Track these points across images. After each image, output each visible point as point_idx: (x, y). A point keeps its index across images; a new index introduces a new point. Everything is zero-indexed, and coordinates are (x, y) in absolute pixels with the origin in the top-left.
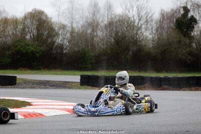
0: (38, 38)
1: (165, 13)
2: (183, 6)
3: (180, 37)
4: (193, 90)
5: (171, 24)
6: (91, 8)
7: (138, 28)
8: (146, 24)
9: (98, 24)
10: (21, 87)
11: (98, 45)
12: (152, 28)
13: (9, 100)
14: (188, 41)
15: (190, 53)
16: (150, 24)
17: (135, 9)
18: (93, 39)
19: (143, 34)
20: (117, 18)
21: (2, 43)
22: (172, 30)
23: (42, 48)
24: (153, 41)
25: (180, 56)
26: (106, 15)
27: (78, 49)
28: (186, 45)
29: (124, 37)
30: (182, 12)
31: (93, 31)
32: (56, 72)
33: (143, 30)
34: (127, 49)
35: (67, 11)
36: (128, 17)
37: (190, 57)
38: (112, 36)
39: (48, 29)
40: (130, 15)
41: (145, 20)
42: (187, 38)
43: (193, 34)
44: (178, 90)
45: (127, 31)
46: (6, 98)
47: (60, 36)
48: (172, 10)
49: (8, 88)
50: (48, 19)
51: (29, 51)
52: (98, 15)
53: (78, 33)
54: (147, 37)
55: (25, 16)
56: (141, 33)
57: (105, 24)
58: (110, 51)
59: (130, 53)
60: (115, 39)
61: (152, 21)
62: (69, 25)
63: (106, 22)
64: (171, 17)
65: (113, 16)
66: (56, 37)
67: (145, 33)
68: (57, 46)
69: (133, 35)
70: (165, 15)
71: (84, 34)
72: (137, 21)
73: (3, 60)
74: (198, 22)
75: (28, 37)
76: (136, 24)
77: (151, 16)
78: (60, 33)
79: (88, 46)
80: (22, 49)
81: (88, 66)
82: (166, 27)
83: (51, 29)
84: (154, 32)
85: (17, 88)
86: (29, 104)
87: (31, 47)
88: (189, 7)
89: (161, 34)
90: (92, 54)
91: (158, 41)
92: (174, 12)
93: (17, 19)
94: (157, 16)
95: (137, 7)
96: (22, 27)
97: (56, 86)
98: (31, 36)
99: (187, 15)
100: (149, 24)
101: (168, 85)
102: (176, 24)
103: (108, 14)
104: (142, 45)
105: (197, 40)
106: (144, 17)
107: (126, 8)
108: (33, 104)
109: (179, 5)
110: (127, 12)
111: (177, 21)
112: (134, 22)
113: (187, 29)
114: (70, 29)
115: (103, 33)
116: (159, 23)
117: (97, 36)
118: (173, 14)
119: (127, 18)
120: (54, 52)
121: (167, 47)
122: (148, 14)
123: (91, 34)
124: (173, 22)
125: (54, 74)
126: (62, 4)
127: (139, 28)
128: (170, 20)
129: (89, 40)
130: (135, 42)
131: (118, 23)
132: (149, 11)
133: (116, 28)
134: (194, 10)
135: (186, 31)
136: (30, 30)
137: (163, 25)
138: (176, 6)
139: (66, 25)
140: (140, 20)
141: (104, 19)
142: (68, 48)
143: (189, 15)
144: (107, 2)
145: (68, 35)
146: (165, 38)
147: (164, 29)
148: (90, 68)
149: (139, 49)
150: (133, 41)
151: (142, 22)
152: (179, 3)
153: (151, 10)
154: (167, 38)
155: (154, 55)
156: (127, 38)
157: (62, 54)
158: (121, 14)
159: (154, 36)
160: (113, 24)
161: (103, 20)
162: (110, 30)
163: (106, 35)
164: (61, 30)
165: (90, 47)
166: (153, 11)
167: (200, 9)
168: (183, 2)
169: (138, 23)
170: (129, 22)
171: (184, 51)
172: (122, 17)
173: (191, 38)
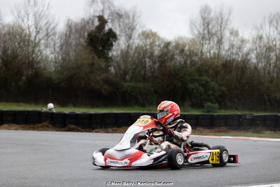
1: (73, 24)
2: (98, 14)
3: (93, 58)
4: (109, 132)
5: (81, 39)
7: (35, 44)
8: (46, 38)
12: (55, 45)
14: (105, 63)
15: (107, 81)
16: (52, 39)
17: (31, 17)
19: (41, 53)
20: (6, 29)
22: (82, 49)
24: (56, 62)
25: (92, 84)
28: (102, 69)
29: (15, 56)
30: (97, 23)
33: (42, 47)
34: (20, 73)
36: (22, 29)
37: (106, 86)
40: (24, 26)
41: (45, 33)
42: (103, 60)
43: (110, 54)
44: (90, 132)
45: (20, 47)
48: (83, 19)
54: (47, 57)
56: (39, 51)
59: (24, 78)
60: (2, 59)
61: (54, 34)
64: (82, 29)
67: (44, 52)
69: (28, 53)
70: (73, 27)
72: (34, 34)
74: (119, 37)
76: (32, 39)
77: (54, 28)
82: (74, 43)
84: (57, 50)
88: (106, 17)
89: (67, 53)
91: (63, 62)
92: (85, 24)
94: (61, 28)
95: (35, 15)
99: (104, 28)
100: (50, 38)
101: (75, 124)
102: (88, 39)
104: (40, 67)
105: (117, 62)
106: (44, 28)
107: (19, 17)
109: (92, 14)
110: (20, 21)
111: (89, 35)
112: (30, 36)
113: (103, 47)
116: (64, 38)
118: (85, 26)
119: (20, 30)
121: (74, 72)
122: (50, 25)
124: (83, 37)
127: (37, 45)
128: (80, 33)
130: (31, 64)
131: (8, 37)
132: (51, 20)
133: (5, 42)
134: (113, 21)
135: (101, 51)
137: (71, 40)
138: (88, 15)
140: (38, 33)
143: (107, 28)
146: (73, 58)
147: (70, 46)
149: (36, 72)
150: (27, 61)
151: (40, 36)
153: (54, 19)
154: (76, 60)
155: (56, 82)
156: (19, 58)
158: (11, 23)
159: (56, 56)
166: (56, 21)
167: (122, 20)
168: (98, 9)
169: (36, 37)
170: (23, 35)
171: (99, 78)
172: (13, 28)
173: (108, 59)
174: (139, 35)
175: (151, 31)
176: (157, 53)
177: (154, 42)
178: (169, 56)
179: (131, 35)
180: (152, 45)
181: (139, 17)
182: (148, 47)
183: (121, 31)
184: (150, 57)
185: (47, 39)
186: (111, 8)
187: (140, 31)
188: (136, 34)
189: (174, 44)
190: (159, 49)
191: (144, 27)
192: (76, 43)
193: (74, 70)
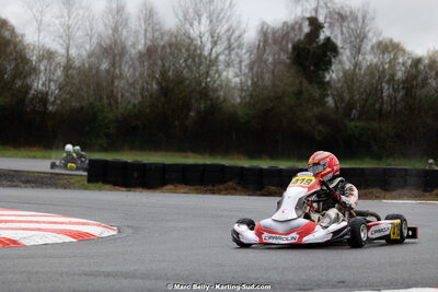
1: (269, 31)
2: (308, 15)
3: (301, 82)
5: (282, 54)
6: (110, 16)
7: (210, 61)
8: (227, 52)
9: (123, 52)
11: (122, 96)
12: (241, 62)
14: (318, 91)
15: (322, 119)
16: (237, 54)
17: (205, 21)
18: (113, 82)
19: (220, 76)
20: (166, 38)
22: (283, 69)
24: (242, 90)
25: (299, 123)
26: (143, 32)
27: (79, 105)
28: (315, 100)
29: (180, 80)
30: (306, 29)
31: (113, 64)
32: (33, 154)
33: (221, 67)
34: (186, 106)
35: (57, 22)
36: (190, 38)
37: (320, 127)
38: (154, 78)
39: (16, 59)
40: (194, 32)
41: (226, 44)
42: (316, 86)
43: (328, 78)
45: (187, 66)
47: (42, 74)
48: (285, 23)
50: (16, 36)
52: (124, 32)
53: (79, 68)
54: (228, 80)
56: (217, 71)
57: (140, 52)
58: (148, 110)
59: (192, 114)
60: (158, 83)
61: (240, 47)
62: (62, 51)
63: (141, 47)
64: (283, 38)
65: (157, 34)
66: (33, 77)
67: (225, 74)
68: (35, 96)
69: (200, 76)
70: (270, 36)
71: (94, 71)
72: (209, 46)
74: (341, 51)
76: (206, 53)
77: (239, 37)
78: (42, 68)
79: (101, 99)
81: (101, 141)
82: (271, 60)
83: (21, 58)
84: (245, 70)
88: (321, 19)
89: (260, 76)
90: (111, 116)
91: (254, 90)
92: (289, 29)
95: (210, 17)
97: (34, 182)
99: (318, 37)
100: (233, 52)
102: (293, 54)
103: (146, 30)
104: (218, 97)
105: (337, 90)
106: (224, 38)
107: (186, 19)
109: (299, 14)
110: (187, 26)
111: (294, 48)
112: (202, 47)
113: (317, 66)
114: (63, 61)
115: (135, 70)
116: (255, 51)
117: (121, 76)
118: (288, 33)
119: (187, 40)
120: (28, 110)
121: (271, 105)
122: (233, 32)
123: (108, 71)
124: (286, 51)
125: (29, 157)
126: (48, 5)
127: (213, 62)
128: (281, 44)
129: (105, 84)
130: (204, 93)
131: (168, 50)
132: (235, 24)
133: (163, 59)
134: (331, 25)
135: (314, 72)
137: (265, 56)
138: (293, 17)
139: (56, 52)
140: (215, 43)
141: (138, 41)
142: (59, 102)
143: (322, 37)
144: (145, 4)
145: (59, 72)
146: (268, 83)
147: (265, 63)
148: (105, 145)
149: (212, 105)
150: (198, 88)
151: (219, 49)
152: (299, 9)
153: (239, 22)
154: (274, 86)
155: (243, 121)
156: (188, 82)
157: (44, 113)
158: (174, 29)
159: (244, 79)
160: (156, 51)
161: (136, 41)
162: (150, 65)
163: (141, 74)
164: (45, 62)
165: (105, 101)
166: (243, 26)
167: (345, 24)
168: (309, 7)
169: (212, 50)
170: (192, 48)
171: (309, 114)
172: (176, 37)
173: (324, 85)
174: (372, 47)
175: (391, 41)
176: (400, 75)
177: (395, 58)
178: (419, 79)
179: (360, 46)
180: (393, 62)
181: (373, 19)
182: (386, 66)
183: (345, 41)
184: (389, 82)
185: (230, 54)
186: (329, 5)
187: (374, 41)
188: (367, 46)
189: (427, 61)
190: (403, 68)
191: (380, 34)
192: (274, 59)
193: (272, 101)
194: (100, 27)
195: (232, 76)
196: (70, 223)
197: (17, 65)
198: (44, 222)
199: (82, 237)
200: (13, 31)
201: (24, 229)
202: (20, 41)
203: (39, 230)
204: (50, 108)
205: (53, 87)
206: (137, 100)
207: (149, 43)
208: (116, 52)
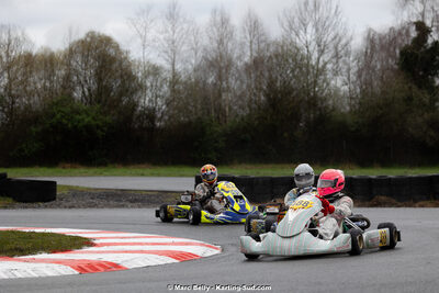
0: (101, 96)
1: (376, 37)
2: (415, 20)
3: (410, 88)
5: (390, 60)
6: (215, 29)
7: (318, 69)
8: (334, 60)
9: (230, 64)
10: (67, 204)
11: (230, 109)
12: (349, 70)
13: (43, 234)
14: (428, 96)
15: (433, 124)
16: (344, 62)
17: (310, 29)
18: (220, 96)
19: (328, 84)
20: (271, 50)
21: (22, 108)
22: (392, 74)
23: (108, 119)
24: (351, 98)
25: (410, 130)
26: (248, 44)
27: (187, 119)
28: (425, 105)
29: (287, 91)
30: (414, 34)
31: (220, 78)
32: (141, 171)
33: (329, 76)
34: (295, 117)
35: (162, 37)
36: (296, 48)
37: (432, 133)
38: (261, 89)
39: (122, 76)
40: (300, 42)
41: (333, 52)
42: (425, 91)
43: (437, 83)
44: (410, 206)
45: (294, 76)
46: (37, 230)
47: (148, 91)
48: (391, 29)
49: (39, 207)
50: (121, 53)
51: (81, 125)
52: (230, 44)
53: (185, 83)
54: (338, 90)
55: (71, 49)
56: (325, 81)
57: (246, 64)
58: (257, 122)
59: (302, 124)
60: (267, 95)
61: (347, 54)
62: (167, 66)
63: (247, 59)
64: (390, 45)
65: (262, 45)
66: (139, 93)
67: (333, 82)
68: (142, 113)
70: (377, 42)
71: (201, 85)
72: (315, 55)
73: (24, 145)
75: (77, 95)
76: (313, 62)
77: (346, 45)
78: (149, 84)
79: (209, 113)
80: (64, 121)
81: (210, 156)
82: (379, 67)
83: (127, 75)
84: (353, 78)
85: (59, 206)
86: (88, 243)
87: (84, 116)
88: (428, 23)
89: (368, 83)
90: (219, 129)
91: (363, 98)
92: (395, 36)
93: (52, 55)
94: (358, 43)
95: (316, 26)
96: (63, 72)
97: (142, 201)
98: (83, 92)
99: (426, 41)
100: (341, 60)
101: (387, 195)
102: (401, 59)
103: (251, 42)
104: (327, 107)
106: (331, 46)
107: (291, 28)
108: (95, 242)
109: (406, 19)
110: (293, 35)
111: (401, 53)
112: (309, 58)
113: (425, 70)
114: (169, 76)
115: (242, 82)
116: (363, 58)
117: (228, 89)
118: (395, 38)
119: (293, 49)
120: (136, 126)
121: (381, 112)
122: (340, 40)
123: (215, 85)
125: (138, 175)
126: (152, 21)
127: (321, 71)
128: (388, 50)
129: (212, 98)
130: (314, 103)
131: (274, 61)
132: (341, 32)
133: (270, 70)
135: (423, 77)
136: (82, 79)
137: (373, 62)
138: (399, 22)
139: (161, 68)
140: (321, 52)
141: (244, 53)
142: (166, 118)
143: (430, 41)
144: (249, 15)
145: (166, 88)
146: (378, 90)
147: (374, 71)
149: (321, 115)
150: (306, 98)
151: (326, 57)
152: (405, 13)
153: (346, 30)
154: (383, 92)
155: (353, 129)
156: (295, 93)
157: (152, 130)
158: (280, 40)
159: (352, 87)
160: (263, 62)
161: (242, 54)
162: (257, 77)
163: (249, 86)
164: (151, 78)
165: (213, 114)
166: (350, 34)
168: (415, 12)
169: (319, 59)
170: (299, 58)
171: (420, 120)
172: (282, 47)
173: (432, 89)
185: (337, 62)
186: (436, 8)
192: (382, 66)
193: (381, 109)
194: (205, 41)
195: (340, 84)
196: (174, 244)
197: (123, 82)
198: (147, 244)
199: (184, 258)
200: (117, 47)
201: (126, 252)
202: (126, 58)
203: (142, 252)
204: (158, 124)
205: (159, 103)
206: (245, 113)
207: (255, 54)
208: (222, 65)
